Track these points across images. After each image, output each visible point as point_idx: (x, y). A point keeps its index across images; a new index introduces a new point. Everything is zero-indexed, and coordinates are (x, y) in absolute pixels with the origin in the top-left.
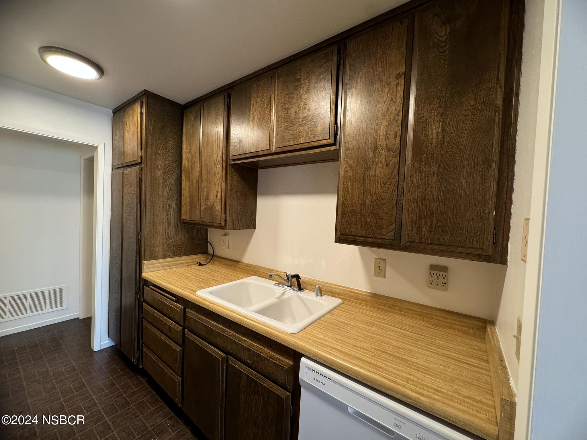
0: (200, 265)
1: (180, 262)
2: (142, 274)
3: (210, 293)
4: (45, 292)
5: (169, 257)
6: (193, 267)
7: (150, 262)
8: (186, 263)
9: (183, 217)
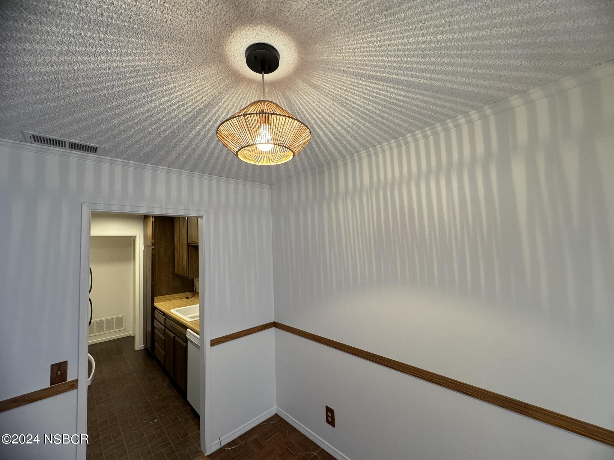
0: (187, 298)
1: (176, 297)
2: (154, 304)
3: (177, 311)
4: (113, 319)
5: (170, 294)
6: (183, 299)
7: (158, 297)
8: (180, 297)
9: (176, 272)
